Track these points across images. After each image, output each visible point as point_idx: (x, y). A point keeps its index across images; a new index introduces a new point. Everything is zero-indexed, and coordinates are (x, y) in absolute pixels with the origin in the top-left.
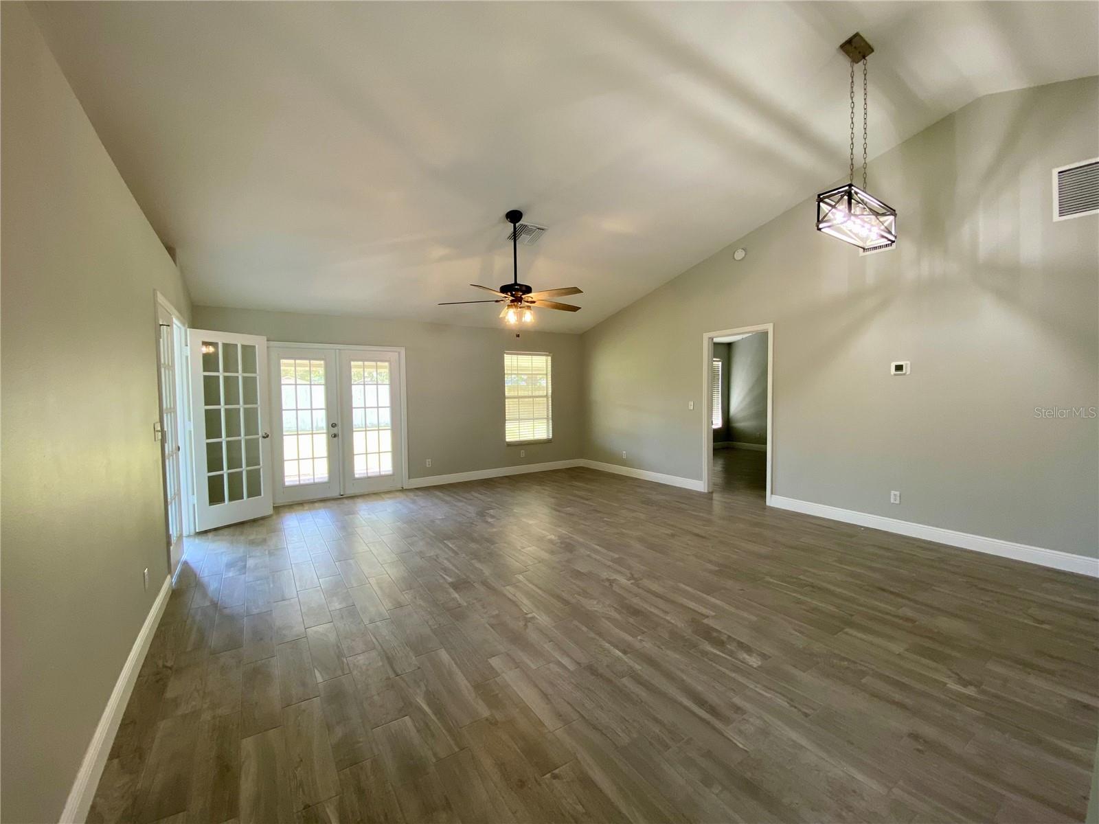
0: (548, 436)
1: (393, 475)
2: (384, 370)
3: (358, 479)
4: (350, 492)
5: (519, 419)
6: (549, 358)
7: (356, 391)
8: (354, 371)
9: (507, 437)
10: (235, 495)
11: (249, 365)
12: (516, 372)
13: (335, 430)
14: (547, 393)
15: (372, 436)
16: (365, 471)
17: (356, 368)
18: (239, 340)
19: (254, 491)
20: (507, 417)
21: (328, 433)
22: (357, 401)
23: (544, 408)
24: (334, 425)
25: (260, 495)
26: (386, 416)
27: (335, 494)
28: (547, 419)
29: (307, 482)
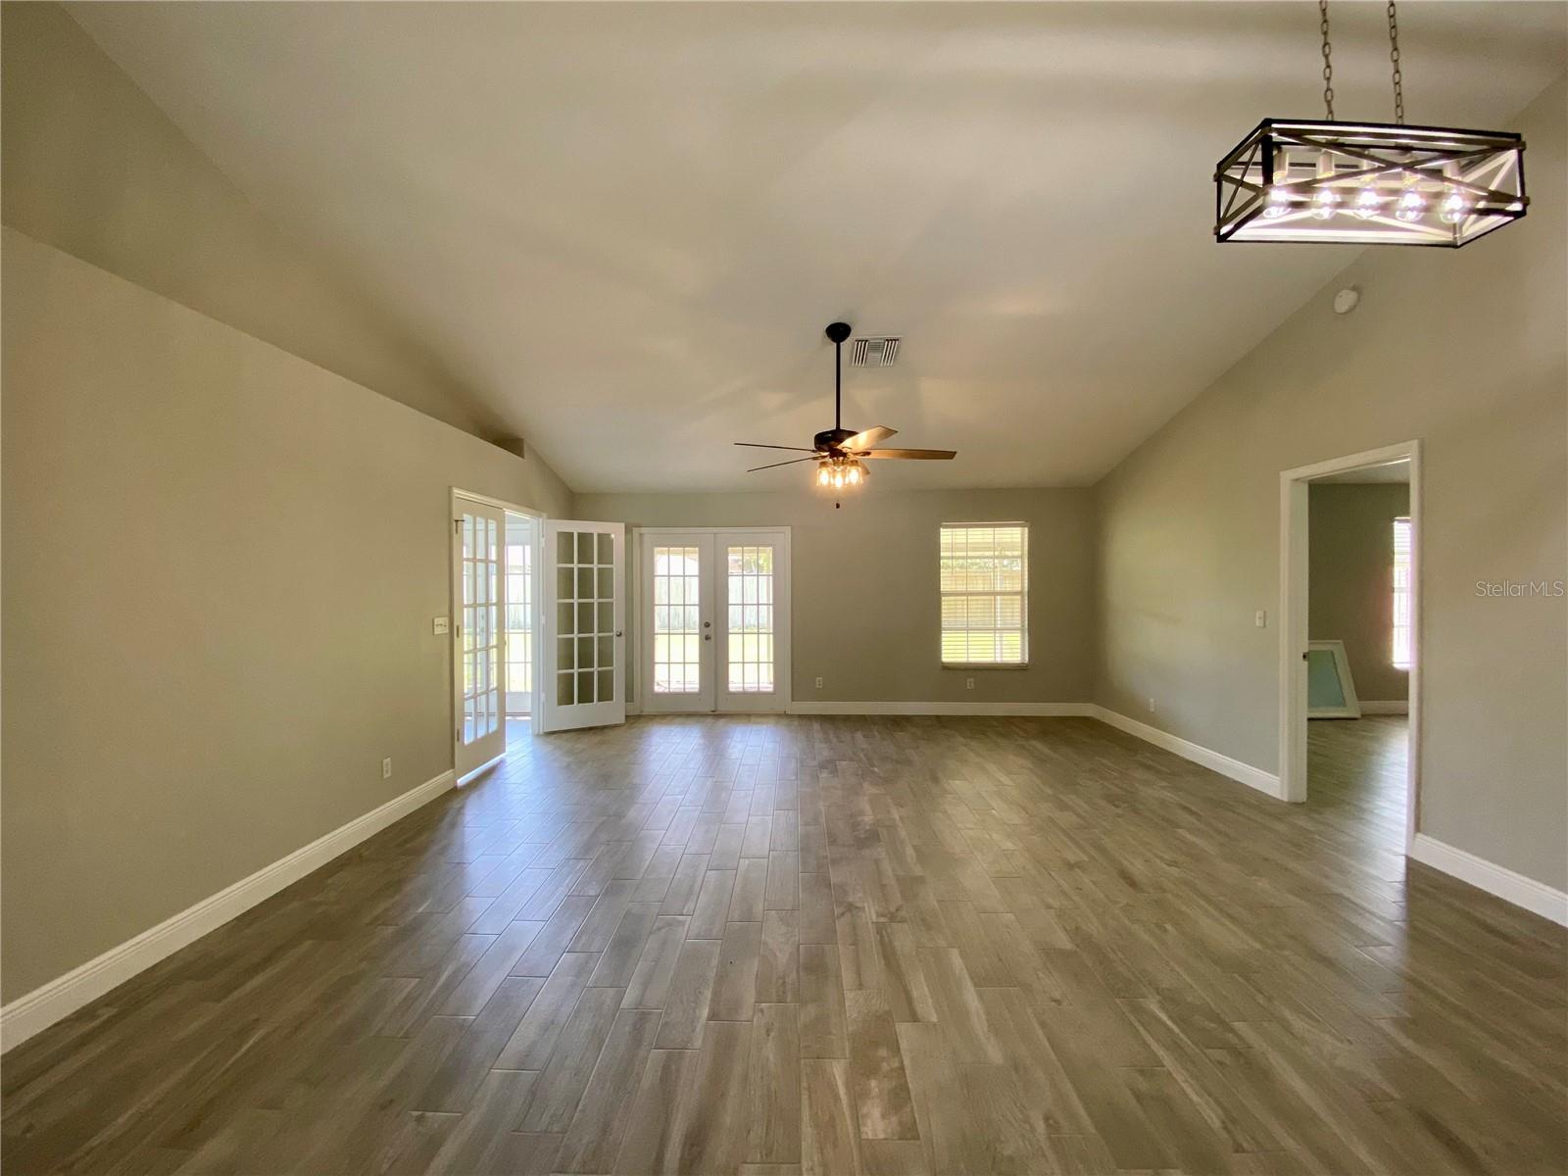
0: (1023, 659)
1: (773, 693)
2: (765, 557)
3: (734, 694)
4: (722, 709)
5: (968, 630)
6: (1026, 529)
7: (734, 584)
8: (731, 558)
9: (943, 656)
10: (586, 697)
11: (605, 555)
12: (964, 554)
13: (707, 631)
14: (1023, 587)
15: (751, 640)
16: (741, 685)
17: (734, 556)
18: (594, 528)
19: (606, 695)
20: (944, 625)
21: (700, 634)
22: (734, 596)
23: (1015, 612)
24: (707, 625)
25: (612, 699)
26: (767, 616)
27: (707, 709)
28: (1022, 631)
29: (678, 691)
